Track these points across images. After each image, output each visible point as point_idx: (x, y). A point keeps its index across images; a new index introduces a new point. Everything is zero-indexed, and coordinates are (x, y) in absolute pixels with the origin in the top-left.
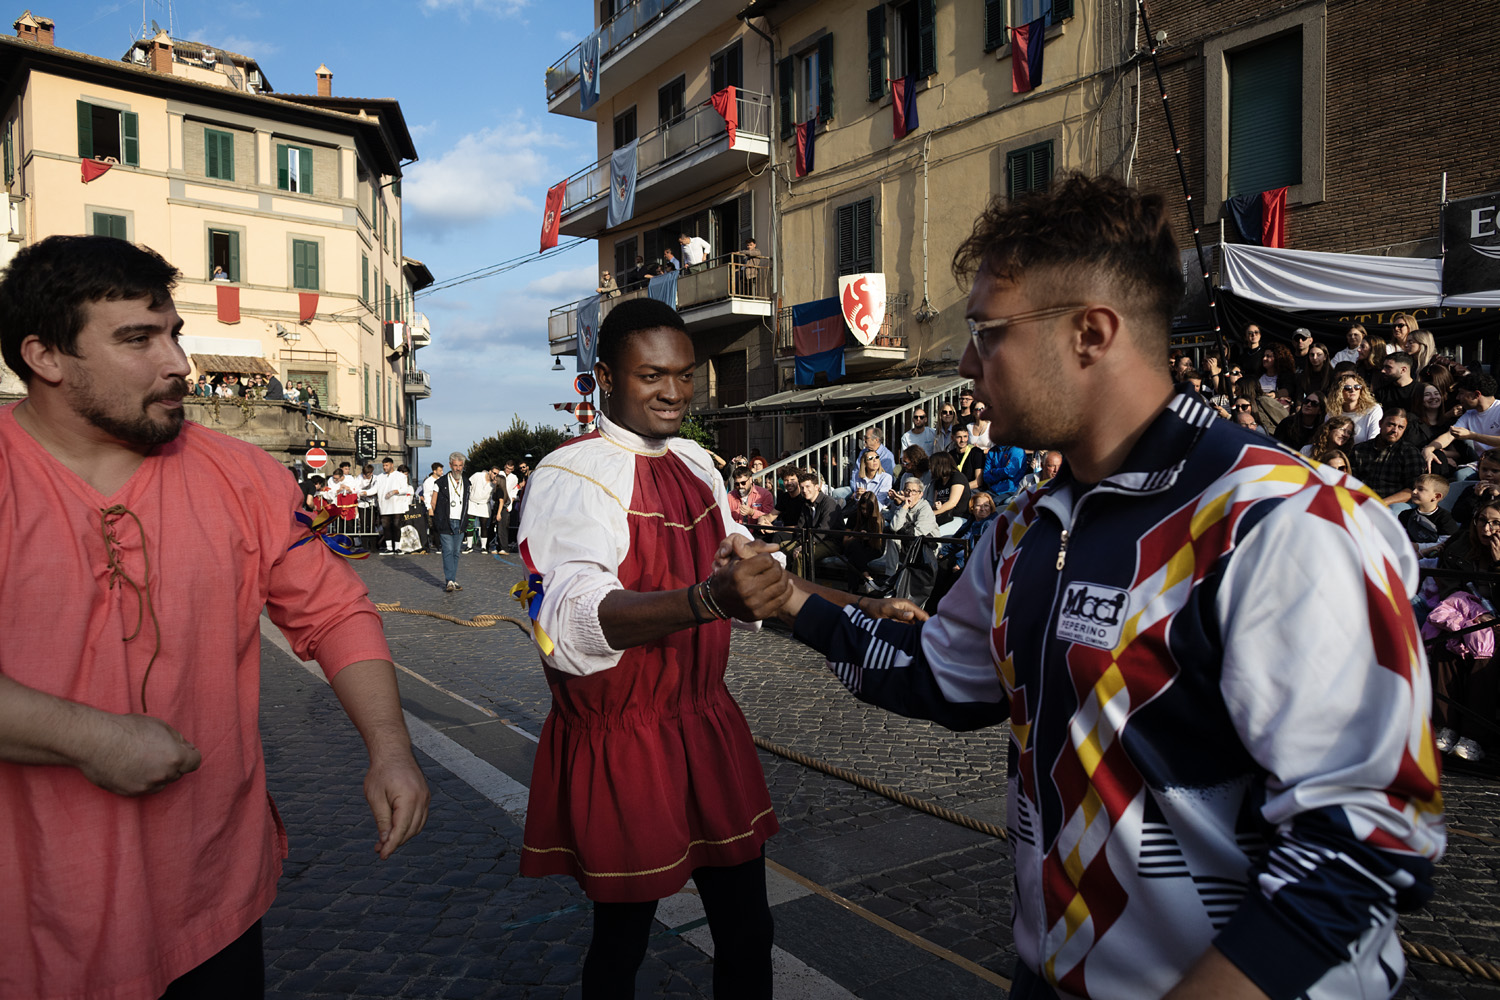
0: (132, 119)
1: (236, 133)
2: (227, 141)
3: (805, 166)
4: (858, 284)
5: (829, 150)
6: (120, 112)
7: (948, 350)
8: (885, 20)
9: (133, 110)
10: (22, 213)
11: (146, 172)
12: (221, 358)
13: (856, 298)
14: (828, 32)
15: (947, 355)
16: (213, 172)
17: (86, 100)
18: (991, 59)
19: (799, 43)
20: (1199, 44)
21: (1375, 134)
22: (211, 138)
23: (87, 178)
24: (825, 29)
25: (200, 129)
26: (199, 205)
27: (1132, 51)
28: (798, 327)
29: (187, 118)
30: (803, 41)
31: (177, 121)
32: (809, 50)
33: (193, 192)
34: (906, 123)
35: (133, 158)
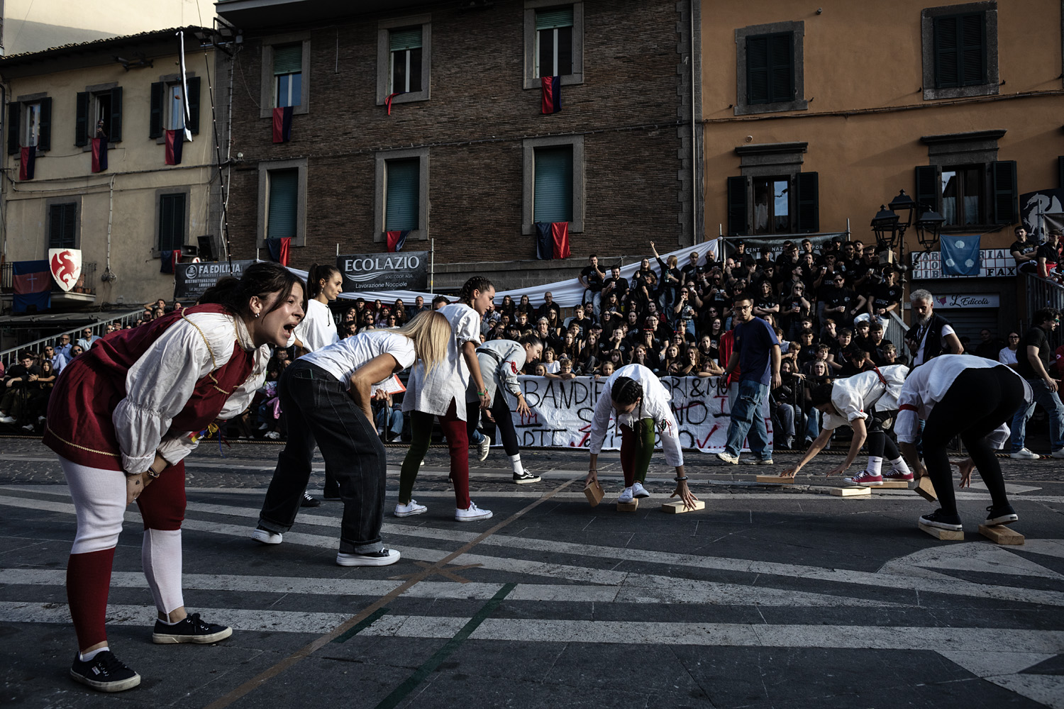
3: (28, 173)
4: (62, 255)
5: (46, 168)
7: (121, 298)
8: (89, 102)
13: (61, 263)
14: (48, 96)
15: (120, 301)
18: (154, 142)
19: (26, 96)
20: (257, 163)
21: (324, 221)
24: (46, 93)
27: (227, 159)
28: (17, 276)
30: (29, 96)
32: (35, 102)
34: (100, 165)
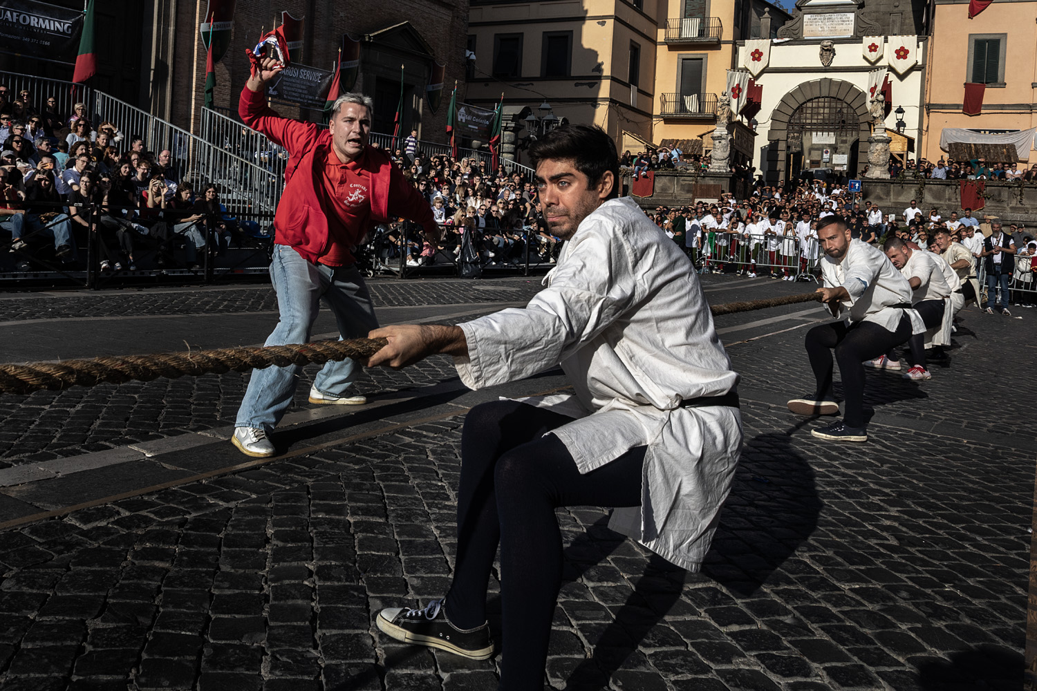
10: (925, 48)
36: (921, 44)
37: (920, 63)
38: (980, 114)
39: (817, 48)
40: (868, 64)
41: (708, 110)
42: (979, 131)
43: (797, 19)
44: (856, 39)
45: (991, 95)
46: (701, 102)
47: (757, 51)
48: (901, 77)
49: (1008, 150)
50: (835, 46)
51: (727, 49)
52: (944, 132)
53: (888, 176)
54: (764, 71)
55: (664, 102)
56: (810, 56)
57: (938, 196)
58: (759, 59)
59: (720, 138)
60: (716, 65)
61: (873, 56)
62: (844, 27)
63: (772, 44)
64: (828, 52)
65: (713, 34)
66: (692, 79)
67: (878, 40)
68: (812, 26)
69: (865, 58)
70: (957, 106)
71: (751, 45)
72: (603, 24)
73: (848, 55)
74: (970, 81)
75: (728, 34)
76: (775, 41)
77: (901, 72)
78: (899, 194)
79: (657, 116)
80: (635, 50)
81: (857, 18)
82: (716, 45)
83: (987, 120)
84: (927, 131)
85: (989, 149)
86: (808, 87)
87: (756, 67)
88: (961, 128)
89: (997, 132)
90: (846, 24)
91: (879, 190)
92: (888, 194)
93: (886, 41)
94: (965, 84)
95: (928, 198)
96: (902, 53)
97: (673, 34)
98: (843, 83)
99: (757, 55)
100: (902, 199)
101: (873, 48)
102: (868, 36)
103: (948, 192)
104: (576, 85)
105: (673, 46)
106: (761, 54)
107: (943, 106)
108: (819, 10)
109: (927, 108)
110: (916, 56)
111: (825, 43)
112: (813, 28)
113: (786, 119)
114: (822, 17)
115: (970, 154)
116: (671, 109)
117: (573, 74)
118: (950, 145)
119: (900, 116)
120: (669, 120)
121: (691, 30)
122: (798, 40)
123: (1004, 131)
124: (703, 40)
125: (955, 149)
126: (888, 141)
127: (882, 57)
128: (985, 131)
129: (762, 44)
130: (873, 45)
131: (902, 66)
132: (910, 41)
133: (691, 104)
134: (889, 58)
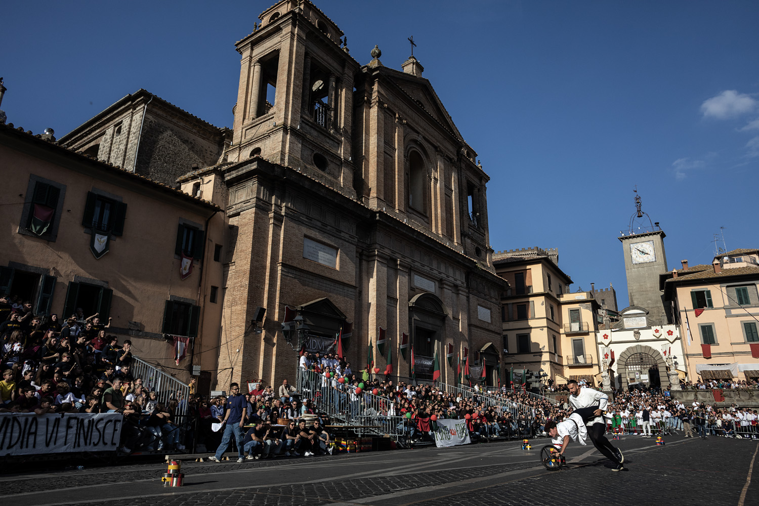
0: (709, 292)
1: (747, 287)
2: (745, 291)
6: (704, 291)
9: (709, 289)
10: (680, 330)
11: (716, 309)
12: (756, 371)
16: (741, 302)
17: (693, 291)
22: (738, 291)
23: (697, 315)
25: (733, 289)
26: (737, 316)
29: (727, 287)
31: (724, 289)
33: (734, 312)
35: (711, 305)
36: (677, 328)
37: (679, 336)
38: (710, 358)
39: (632, 332)
40: (656, 338)
41: (589, 362)
42: (712, 365)
43: (620, 321)
44: (649, 327)
45: (713, 349)
46: (585, 358)
47: (605, 335)
48: (672, 343)
49: (727, 372)
50: (640, 331)
51: (592, 335)
52: (696, 365)
53: (681, 389)
54: (610, 343)
55: (568, 359)
56: (630, 336)
57: (704, 396)
58: (607, 338)
59: (605, 377)
60: (589, 342)
61: (657, 335)
62: (642, 323)
63: (612, 331)
64: (637, 333)
65: (585, 329)
66: (579, 349)
67: (658, 328)
68: (628, 323)
69: (654, 335)
70: (700, 355)
71: (602, 332)
72: (542, 330)
73: (646, 334)
74: (703, 343)
75: (592, 328)
76: (613, 330)
77: (672, 341)
78: (687, 396)
79: (566, 366)
80: (554, 338)
81: (647, 318)
82: (587, 334)
83: (714, 360)
84: (689, 365)
85: (719, 373)
86: (631, 349)
87: (606, 342)
88: (703, 364)
89: (721, 365)
90: (643, 322)
91: (678, 395)
92: (682, 396)
93: (662, 328)
94: (701, 345)
95: (700, 397)
96: (670, 333)
97: (568, 330)
98: (646, 347)
99: (606, 337)
100: (689, 398)
101: (657, 331)
102: (653, 326)
103: (708, 394)
104: (534, 356)
105: (568, 335)
106: (607, 336)
107: (694, 355)
108: (630, 316)
109: (687, 356)
110: (676, 333)
111: (636, 330)
112: (628, 324)
113: (624, 363)
114: (631, 319)
115: (711, 375)
116: (572, 363)
117: (532, 351)
118: (701, 371)
119: (675, 360)
120: (571, 367)
121: (575, 327)
122: (622, 329)
123: (724, 364)
124: (582, 332)
125: (703, 373)
126: (677, 375)
127: (661, 335)
128: (715, 364)
129: (608, 332)
130: (657, 330)
131: (671, 338)
132: (672, 327)
133: (581, 359)
134: (665, 335)
